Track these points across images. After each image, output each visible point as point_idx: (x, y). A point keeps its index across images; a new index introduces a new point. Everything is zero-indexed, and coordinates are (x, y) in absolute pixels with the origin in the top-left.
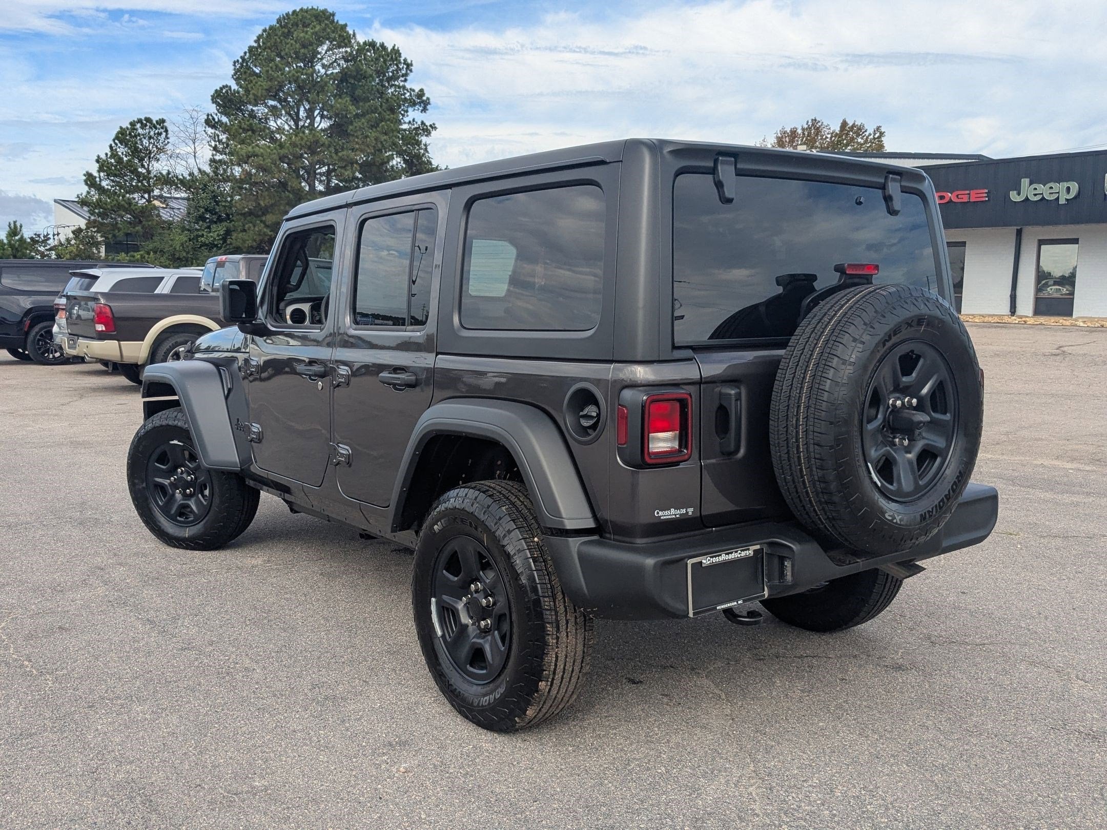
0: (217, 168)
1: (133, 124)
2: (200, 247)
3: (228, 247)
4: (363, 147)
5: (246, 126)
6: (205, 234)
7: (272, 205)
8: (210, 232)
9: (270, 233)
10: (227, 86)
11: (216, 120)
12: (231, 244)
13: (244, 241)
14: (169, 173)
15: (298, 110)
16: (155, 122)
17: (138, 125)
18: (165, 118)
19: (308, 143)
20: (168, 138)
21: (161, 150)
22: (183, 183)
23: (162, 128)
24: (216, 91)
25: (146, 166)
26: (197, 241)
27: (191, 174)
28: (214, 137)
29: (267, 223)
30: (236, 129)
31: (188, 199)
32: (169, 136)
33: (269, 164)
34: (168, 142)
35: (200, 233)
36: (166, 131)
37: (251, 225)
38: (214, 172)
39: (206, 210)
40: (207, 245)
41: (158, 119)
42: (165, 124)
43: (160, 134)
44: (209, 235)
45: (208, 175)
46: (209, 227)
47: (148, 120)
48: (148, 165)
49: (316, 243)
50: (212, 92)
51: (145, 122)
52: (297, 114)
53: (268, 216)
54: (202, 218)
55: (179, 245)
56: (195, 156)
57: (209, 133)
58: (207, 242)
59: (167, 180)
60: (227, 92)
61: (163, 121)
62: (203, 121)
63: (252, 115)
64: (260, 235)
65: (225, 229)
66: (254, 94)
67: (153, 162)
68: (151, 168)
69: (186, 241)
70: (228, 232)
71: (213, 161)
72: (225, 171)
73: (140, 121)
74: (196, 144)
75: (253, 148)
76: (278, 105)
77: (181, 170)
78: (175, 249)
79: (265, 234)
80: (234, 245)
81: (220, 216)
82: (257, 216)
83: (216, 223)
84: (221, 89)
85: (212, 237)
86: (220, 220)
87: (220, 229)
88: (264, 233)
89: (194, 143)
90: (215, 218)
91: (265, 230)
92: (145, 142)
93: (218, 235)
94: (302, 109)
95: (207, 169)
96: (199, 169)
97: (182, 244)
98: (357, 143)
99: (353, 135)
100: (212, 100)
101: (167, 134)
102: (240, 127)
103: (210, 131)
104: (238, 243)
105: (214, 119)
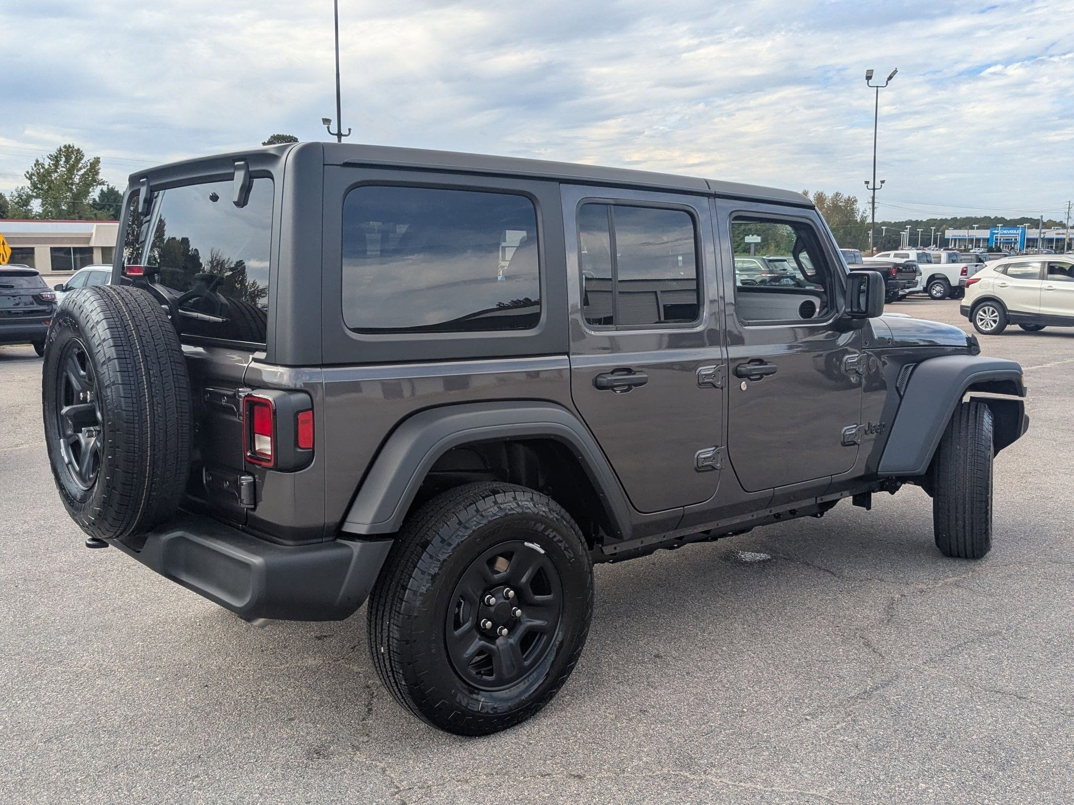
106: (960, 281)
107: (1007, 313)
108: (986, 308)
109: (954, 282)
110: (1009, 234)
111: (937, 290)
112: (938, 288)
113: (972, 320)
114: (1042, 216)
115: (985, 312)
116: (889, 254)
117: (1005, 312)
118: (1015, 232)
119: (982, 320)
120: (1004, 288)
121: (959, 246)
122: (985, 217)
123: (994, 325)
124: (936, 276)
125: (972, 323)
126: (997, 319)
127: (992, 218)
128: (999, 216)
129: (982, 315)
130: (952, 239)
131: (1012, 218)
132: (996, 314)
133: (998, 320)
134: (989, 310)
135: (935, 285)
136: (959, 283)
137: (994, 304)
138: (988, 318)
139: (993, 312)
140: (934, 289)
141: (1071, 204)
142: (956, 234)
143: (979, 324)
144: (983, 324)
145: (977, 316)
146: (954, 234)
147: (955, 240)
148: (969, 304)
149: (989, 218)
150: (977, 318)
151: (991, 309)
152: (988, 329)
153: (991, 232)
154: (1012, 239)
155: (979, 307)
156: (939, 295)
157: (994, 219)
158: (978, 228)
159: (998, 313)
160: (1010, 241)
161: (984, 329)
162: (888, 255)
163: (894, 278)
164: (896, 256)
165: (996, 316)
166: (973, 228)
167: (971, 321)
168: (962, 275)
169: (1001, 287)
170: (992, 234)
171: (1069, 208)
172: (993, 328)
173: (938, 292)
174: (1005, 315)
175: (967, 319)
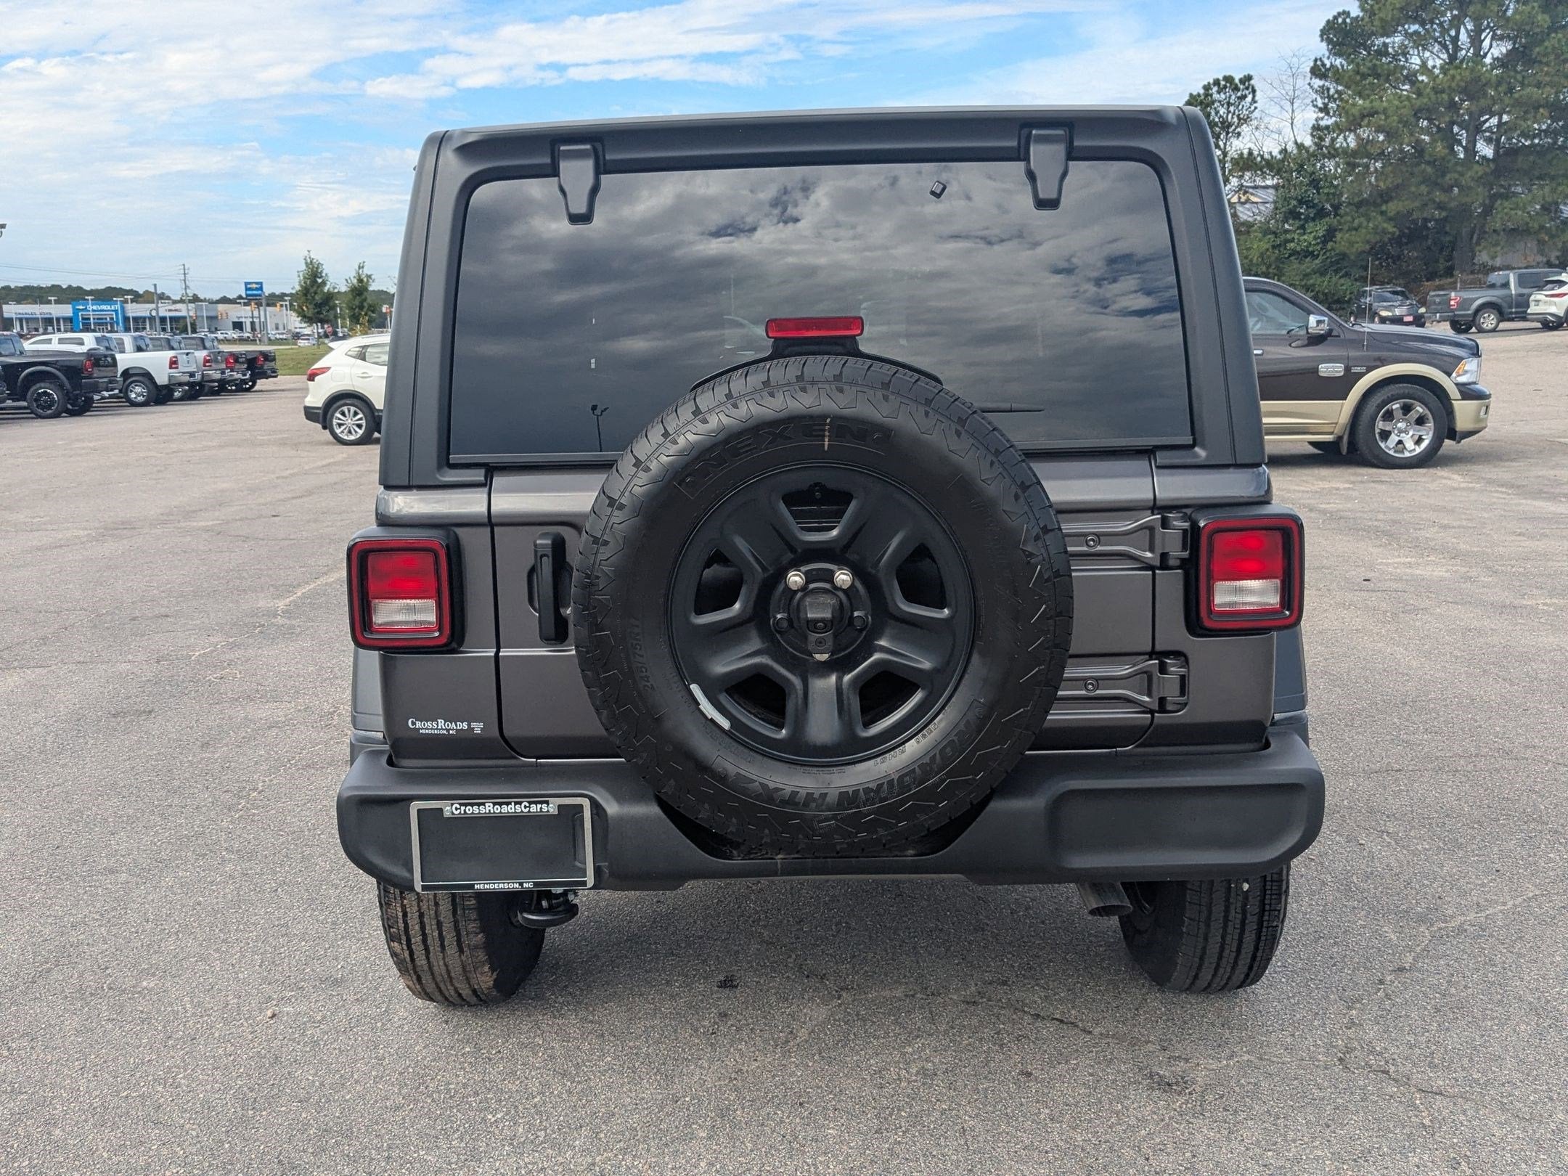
0: (1321, 139)
1: (1207, 88)
2: (1289, 257)
3: (1328, 254)
4: (1556, 79)
5: (1365, 70)
6: (1296, 237)
7: (1397, 186)
8: (1304, 234)
9: (1391, 230)
10: (1344, 12)
11: (1328, 66)
12: (1333, 249)
13: (1352, 244)
14: (1250, 153)
15: (1458, 33)
16: (1237, 81)
17: (1215, 89)
18: (1251, 73)
19: (1463, 84)
20: (1255, 102)
21: (1244, 120)
22: (1270, 166)
23: (1247, 88)
24: (1328, 22)
25: (1222, 146)
26: (1285, 249)
27: (1284, 151)
28: (1322, 91)
29: (1389, 214)
30: (1350, 77)
31: (1276, 187)
32: (1257, 98)
33: (1395, 124)
34: (1256, 108)
35: (1288, 236)
36: (1254, 91)
37: (1362, 219)
38: (1316, 144)
39: (1301, 202)
40: (1298, 253)
41: (1241, 76)
42: (1252, 82)
43: (1244, 97)
44: (1302, 238)
45: (1307, 149)
46: (1302, 227)
47: (1229, 79)
48: (1225, 144)
49: (1472, 238)
50: (1322, 24)
51: (1223, 83)
52: (1455, 40)
53: (1390, 204)
54: (1293, 215)
55: (1257, 254)
56: (1292, 124)
57: (1316, 86)
58: (1298, 249)
59: (1247, 163)
60: (1344, 21)
61: (1249, 78)
62: (1308, 69)
63: (1383, 52)
64: (1376, 233)
65: (1325, 228)
66: (1382, 20)
67: (1232, 140)
68: (1228, 148)
69: (1268, 250)
70: (1330, 234)
71: (1316, 128)
72: (1333, 140)
73: (1217, 82)
74: (1295, 105)
75: (1371, 102)
76: (1421, 30)
77: (1271, 148)
78: (1251, 261)
79: (1384, 232)
80: (1337, 251)
81: (1323, 209)
82: (1375, 204)
83: (1313, 219)
84: (1335, 18)
85: (1305, 240)
86: (1321, 214)
87: (1320, 229)
88: (1384, 229)
89: (1292, 104)
90: (1312, 212)
91: (1385, 225)
92: (1222, 111)
93: (1315, 238)
94: (1463, 30)
95: (1308, 142)
96: (1296, 142)
97: (1262, 255)
98: (1547, 74)
99: (1540, 62)
100: (1321, 36)
101: (1254, 96)
102: (1358, 73)
103: (1317, 83)
104: (1343, 248)
105: (1324, 65)
106: (170, 377)
107: (376, 414)
108: (345, 409)
109: (162, 379)
110: (101, 311)
111: (137, 392)
112: (138, 389)
113: (326, 425)
114: (155, 285)
115: (343, 414)
116: (51, 340)
117: (373, 413)
118: (109, 308)
119: (340, 425)
120: (368, 379)
121: (28, 329)
122: (53, 286)
123: (361, 432)
124: (131, 372)
125: (327, 431)
126: (363, 422)
127: (64, 287)
128: (74, 285)
129: (339, 419)
130: (16, 318)
131: (93, 288)
132: (360, 416)
133: (364, 425)
134: (349, 411)
135: (133, 385)
136: (169, 380)
137: (355, 401)
138: (350, 421)
139: (356, 414)
140: (131, 391)
141: (186, 267)
142: (21, 311)
143: (338, 431)
144: (342, 432)
145: (334, 420)
146: (18, 311)
147: (21, 320)
148: (320, 404)
149: (59, 286)
150: (334, 423)
151: (353, 409)
152: (352, 438)
153: (74, 308)
154: (106, 319)
155: (335, 406)
156: (141, 399)
157: (66, 289)
158: (57, 302)
159: (363, 413)
160: (104, 321)
161: (346, 438)
162: (49, 341)
163: (90, 377)
164: (61, 341)
165: (361, 419)
166: (49, 302)
167: (325, 428)
168: (171, 368)
169: (362, 377)
170: (76, 311)
171: (185, 274)
172: (358, 436)
173: (138, 395)
174: (373, 416)
175: (319, 426)
